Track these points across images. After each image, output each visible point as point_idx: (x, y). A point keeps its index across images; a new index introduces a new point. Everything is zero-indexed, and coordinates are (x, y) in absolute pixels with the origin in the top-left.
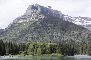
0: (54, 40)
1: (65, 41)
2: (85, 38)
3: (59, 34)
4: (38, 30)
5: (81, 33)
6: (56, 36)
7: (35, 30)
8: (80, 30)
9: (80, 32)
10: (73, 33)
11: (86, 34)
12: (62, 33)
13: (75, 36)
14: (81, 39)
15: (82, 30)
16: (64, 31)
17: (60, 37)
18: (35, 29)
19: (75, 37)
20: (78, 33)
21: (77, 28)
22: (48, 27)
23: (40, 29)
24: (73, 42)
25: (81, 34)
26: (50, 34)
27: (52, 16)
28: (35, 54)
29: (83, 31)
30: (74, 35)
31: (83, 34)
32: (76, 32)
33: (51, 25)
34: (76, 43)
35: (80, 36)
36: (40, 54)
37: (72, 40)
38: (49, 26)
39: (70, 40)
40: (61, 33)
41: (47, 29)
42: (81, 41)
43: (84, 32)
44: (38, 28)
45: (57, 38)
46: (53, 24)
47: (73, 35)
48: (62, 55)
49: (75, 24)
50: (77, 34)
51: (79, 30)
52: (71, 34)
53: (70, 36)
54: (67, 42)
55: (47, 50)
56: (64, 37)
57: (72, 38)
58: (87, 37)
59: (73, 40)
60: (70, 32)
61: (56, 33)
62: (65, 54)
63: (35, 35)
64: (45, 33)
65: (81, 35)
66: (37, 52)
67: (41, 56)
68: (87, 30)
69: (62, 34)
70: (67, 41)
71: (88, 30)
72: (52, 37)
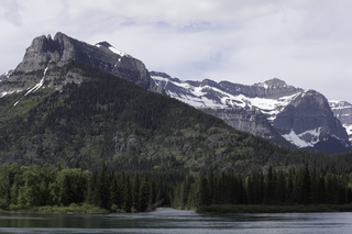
0: (115, 157)
1: (152, 164)
2: (218, 152)
3: (132, 139)
4: (63, 122)
5: (205, 136)
6: (123, 145)
7: (51, 122)
8: (204, 127)
9: (201, 131)
10: (180, 134)
11: (221, 139)
12: (143, 135)
13: (186, 145)
14: (204, 157)
15: (208, 127)
16: (148, 128)
17: (133, 149)
18: (51, 118)
19: (184, 149)
20: (195, 134)
21: (192, 119)
22: (94, 113)
23: (68, 120)
24: (177, 164)
25: (204, 140)
26: (101, 137)
27: (110, 77)
28: (12, 206)
29: (213, 128)
30: (180, 144)
31: (212, 139)
32: (188, 133)
33: (106, 107)
34: (188, 168)
35: (202, 146)
36: (28, 204)
37: (173, 159)
38: (100, 111)
39: (168, 158)
40: (137, 133)
41: (91, 120)
42: (203, 165)
43: (215, 132)
44: (61, 116)
45: (124, 151)
46: (111, 105)
47: (177, 141)
48: (103, 210)
49: (187, 105)
50: (190, 139)
51: (197, 126)
52: (173, 139)
53: (170, 145)
54: (156, 167)
55: (52, 193)
56: (149, 147)
57: (173, 153)
58: (223, 149)
59: (178, 158)
60: (169, 133)
61: (121, 133)
62: (114, 206)
63: (50, 141)
64: (83, 135)
65: (205, 143)
66: (19, 198)
67: (30, 212)
68: (226, 126)
69: (143, 139)
70: (158, 161)
71: (230, 128)
72: (109, 148)
